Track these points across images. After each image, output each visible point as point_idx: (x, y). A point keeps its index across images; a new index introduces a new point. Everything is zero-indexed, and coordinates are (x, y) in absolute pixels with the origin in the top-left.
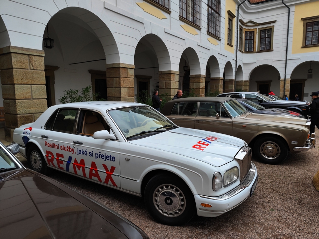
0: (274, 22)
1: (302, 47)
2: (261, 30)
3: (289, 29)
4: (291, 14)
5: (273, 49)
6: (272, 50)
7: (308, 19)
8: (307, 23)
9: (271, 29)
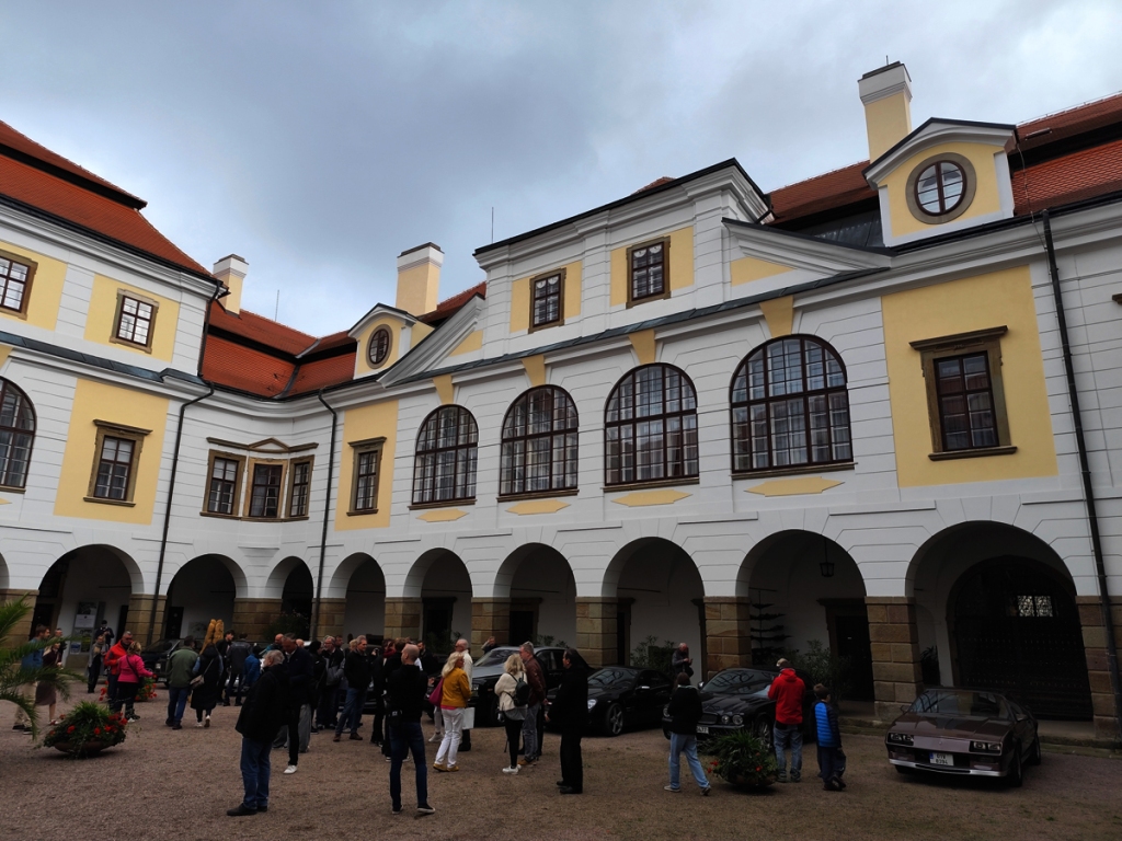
0: (314, 446)
1: (349, 514)
2: (296, 465)
3: (335, 465)
4: (338, 428)
5: (309, 515)
6: (307, 518)
7: (361, 446)
8: (361, 454)
9: (308, 463)
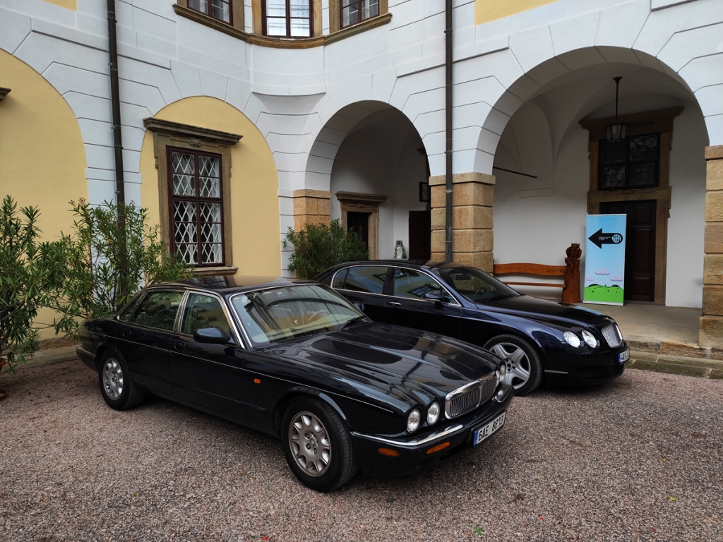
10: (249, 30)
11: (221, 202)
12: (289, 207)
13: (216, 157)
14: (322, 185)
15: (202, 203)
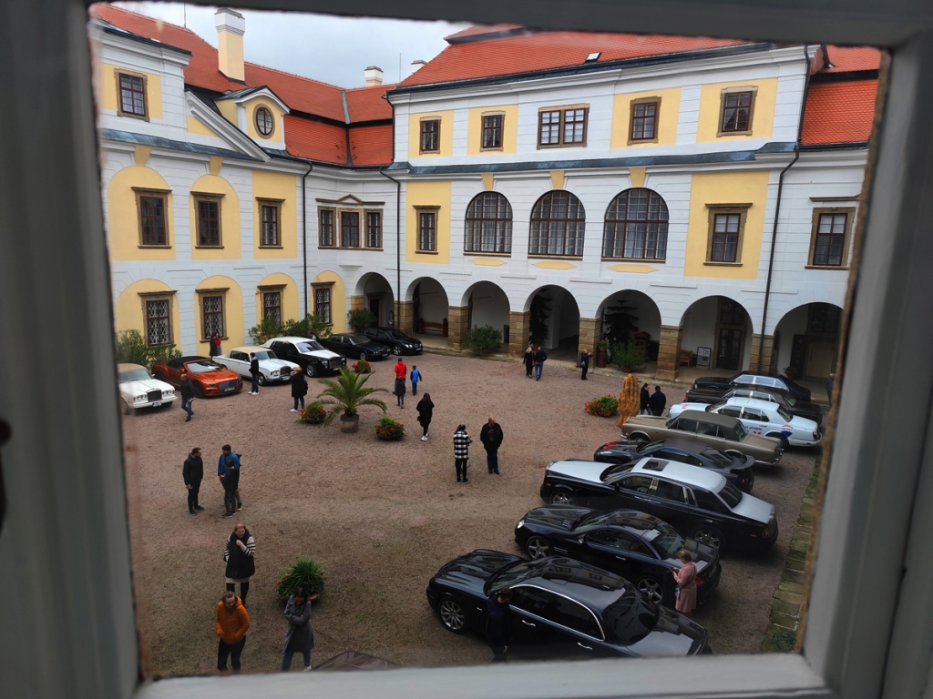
10: (338, 246)
11: (329, 303)
12: (349, 301)
13: (328, 289)
14: (360, 294)
15: (324, 304)
